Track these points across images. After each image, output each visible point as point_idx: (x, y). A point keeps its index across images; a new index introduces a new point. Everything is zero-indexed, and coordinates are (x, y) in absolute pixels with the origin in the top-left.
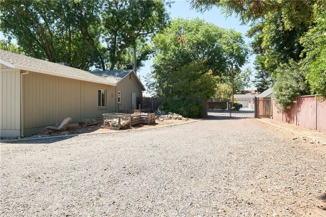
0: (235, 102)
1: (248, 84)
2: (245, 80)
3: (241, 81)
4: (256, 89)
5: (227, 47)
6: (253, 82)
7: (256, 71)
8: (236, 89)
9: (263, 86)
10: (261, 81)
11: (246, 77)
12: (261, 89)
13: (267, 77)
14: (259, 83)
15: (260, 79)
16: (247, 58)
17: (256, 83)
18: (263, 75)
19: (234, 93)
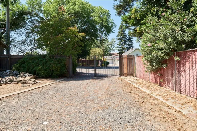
0: (105, 60)
1: (114, 49)
2: (111, 47)
3: (109, 47)
4: (118, 52)
5: (98, 19)
6: (116, 48)
7: (118, 41)
8: (106, 52)
9: (122, 50)
10: (121, 48)
11: (112, 45)
12: (121, 52)
13: (125, 45)
14: (120, 48)
15: (121, 46)
16: (113, 29)
17: (118, 49)
18: (122, 44)
19: (105, 55)
